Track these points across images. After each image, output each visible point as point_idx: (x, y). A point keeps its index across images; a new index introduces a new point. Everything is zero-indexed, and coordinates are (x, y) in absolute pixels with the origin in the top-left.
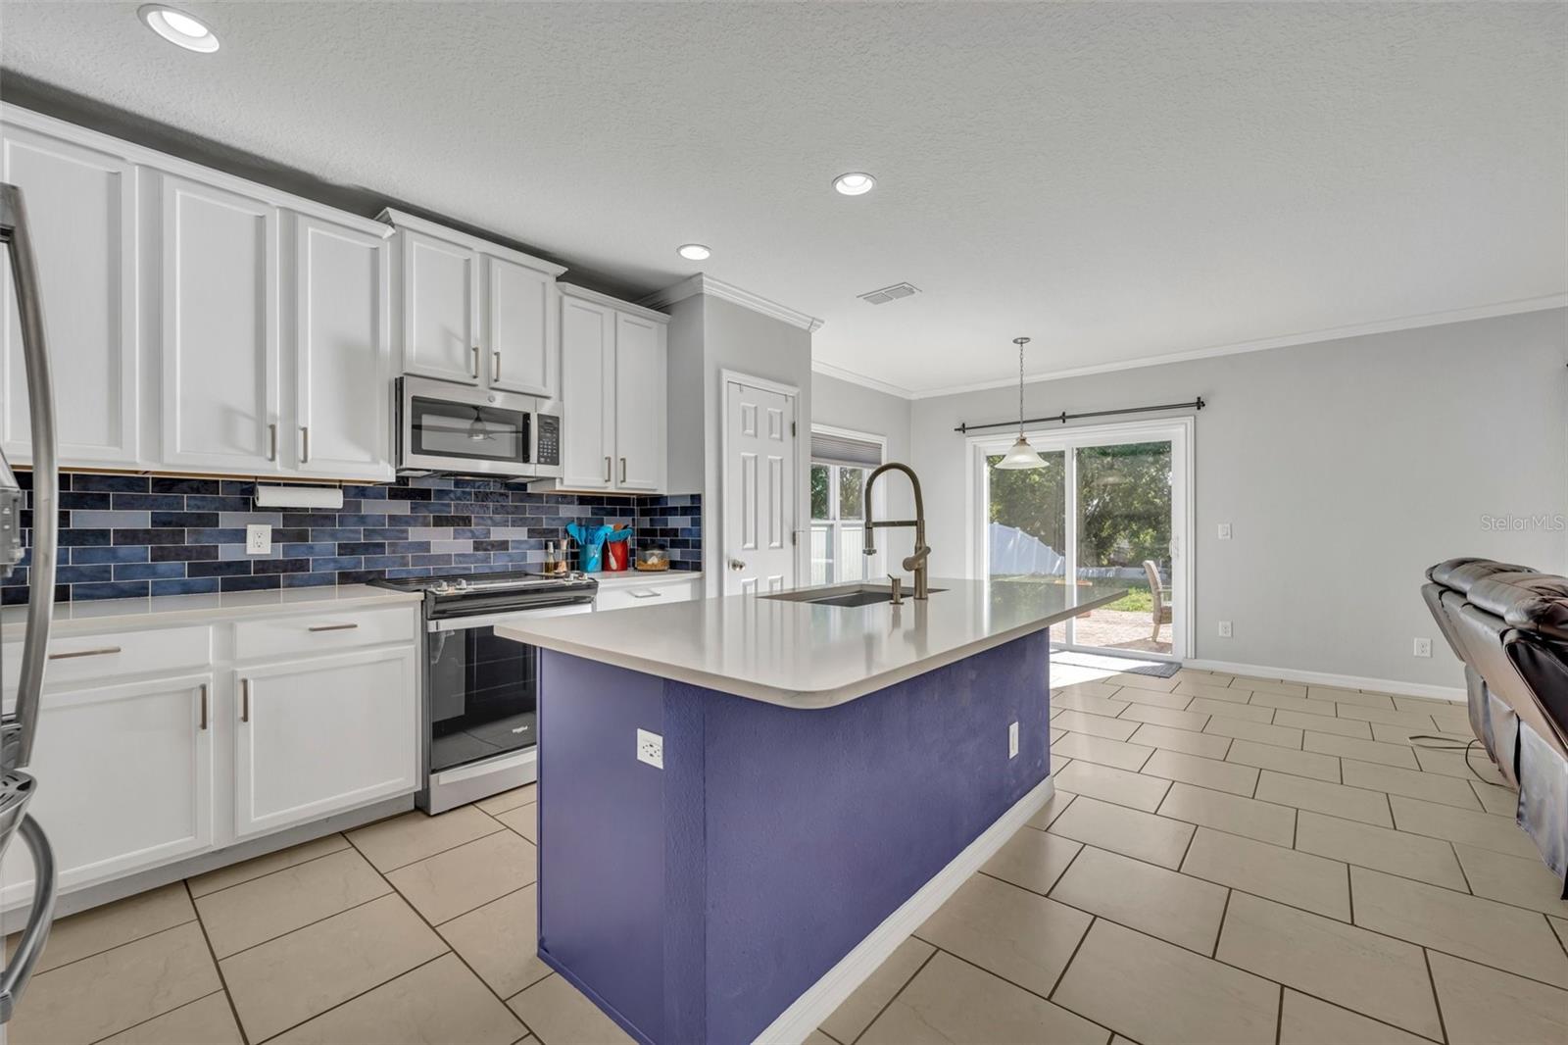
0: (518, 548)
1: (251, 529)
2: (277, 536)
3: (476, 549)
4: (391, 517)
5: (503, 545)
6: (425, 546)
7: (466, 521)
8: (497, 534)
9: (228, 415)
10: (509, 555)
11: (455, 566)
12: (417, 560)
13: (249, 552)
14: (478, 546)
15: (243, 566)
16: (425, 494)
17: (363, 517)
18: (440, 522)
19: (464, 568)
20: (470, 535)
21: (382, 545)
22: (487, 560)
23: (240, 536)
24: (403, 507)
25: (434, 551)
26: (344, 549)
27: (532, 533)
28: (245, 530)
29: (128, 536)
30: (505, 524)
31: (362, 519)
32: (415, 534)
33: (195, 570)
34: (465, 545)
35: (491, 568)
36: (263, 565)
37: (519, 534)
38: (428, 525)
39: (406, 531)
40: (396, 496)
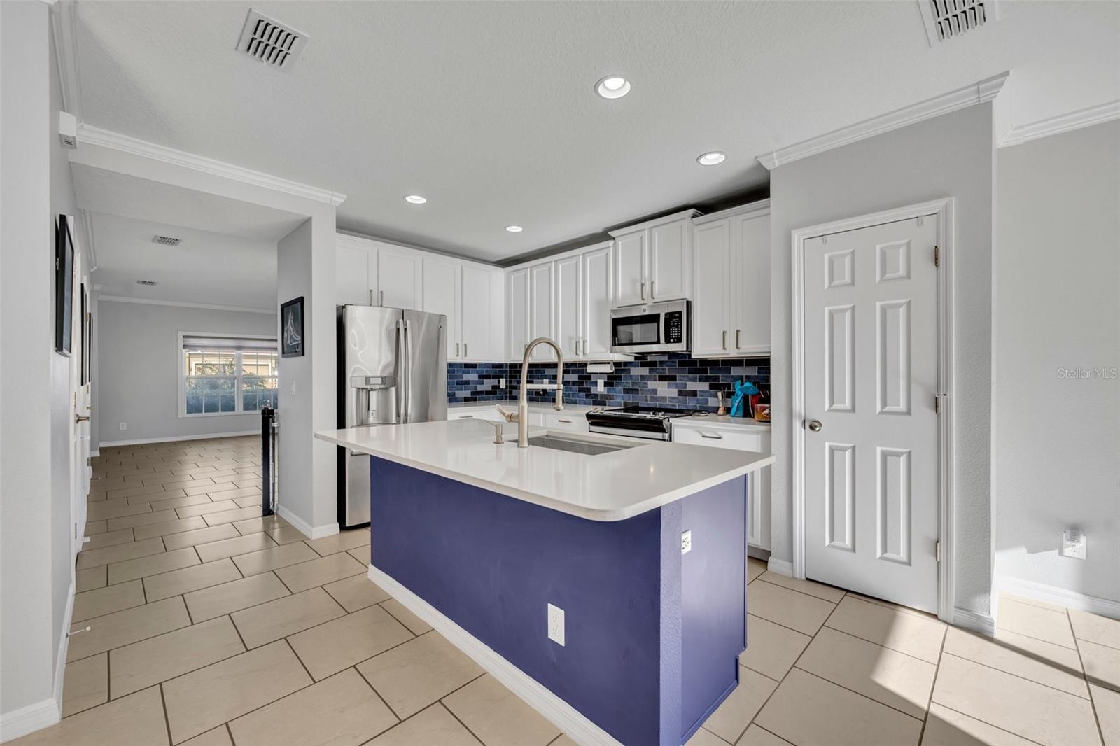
0: (703, 396)
1: (599, 381)
2: (606, 384)
3: (679, 395)
4: (642, 376)
5: (694, 393)
6: (655, 391)
7: (673, 378)
8: (691, 386)
10: (697, 400)
11: (668, 404)
12: (653, 399)
13: (599, 390)
14: (680, 393)
15: (596, 396)
17: (631, 376)
18: (662, 378)
19: (673, 405)
20: (674, 386)
21: (638, 390)
22: (685, 401)
23: (596, 384)
24: (645, 371)
25: (659, 394)
26: (627, 391)
27: (712, 387)
28: (597, 382)
29: (574, 383)
30: (694, 380)
32: (652, 385)
33: (587, 396)
34: (673, 392)
35: (687, 406)
37: (703, 386)
38: (656, 381)
39: (647, 384)
40: (643, 365)
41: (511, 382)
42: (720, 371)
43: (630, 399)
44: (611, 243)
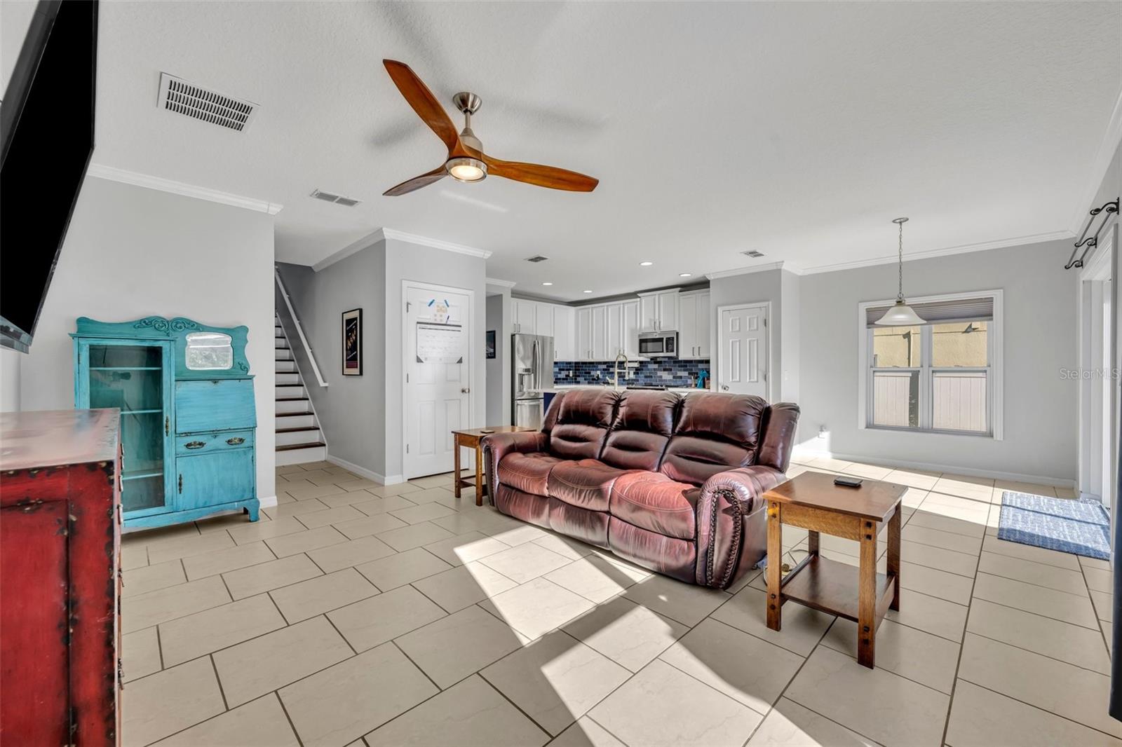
0: (685, 379)
2: (634, 373)
4: (654, 369)
5: (681, 377)
6: (661, 377)
7: (671, 370)
8: (679, 374)
9: (616, 348)
10: (683, 381)
11: (668, 383)
12: (660, 381)
14: (674, 377)
15: (629, 380)
16: (660, 362)
18: (665, 370)
22: (676, 381)
24: (656, 366)
25: (664, 378)
26: (646, 377)
27: (689, 374)
30: (681, 370)
31: (648, 370)
32: (659, 373)
34: (671, 377)
36: (632, 380)
37: (686, 374)
38: (662, 371)
40: (655, 363)
41: (575, 373)
42: (693, 366)
43: (648, 381)
44: (638, 299)
